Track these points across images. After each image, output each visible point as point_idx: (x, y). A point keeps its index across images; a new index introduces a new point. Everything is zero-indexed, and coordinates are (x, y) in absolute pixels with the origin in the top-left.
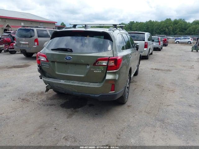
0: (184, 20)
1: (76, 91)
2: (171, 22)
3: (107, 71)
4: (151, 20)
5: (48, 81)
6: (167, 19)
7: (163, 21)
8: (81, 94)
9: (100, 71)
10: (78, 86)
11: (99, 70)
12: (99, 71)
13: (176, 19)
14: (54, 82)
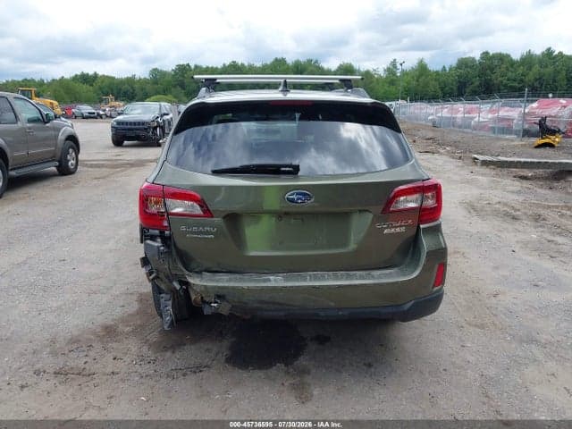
0: (316, 62)
1: (332, 304)
2: (286, 67)
3: (421, 226)
4: (234, 62)
5: (215, 287)
6: (276, 59)
7: (266, 65)
8: (346, 313)
9: (403, 229)
10: (340, 286)
11: (401, 226)
12: (398, 230)
13: (298, 61)
14: (245, 285)
